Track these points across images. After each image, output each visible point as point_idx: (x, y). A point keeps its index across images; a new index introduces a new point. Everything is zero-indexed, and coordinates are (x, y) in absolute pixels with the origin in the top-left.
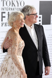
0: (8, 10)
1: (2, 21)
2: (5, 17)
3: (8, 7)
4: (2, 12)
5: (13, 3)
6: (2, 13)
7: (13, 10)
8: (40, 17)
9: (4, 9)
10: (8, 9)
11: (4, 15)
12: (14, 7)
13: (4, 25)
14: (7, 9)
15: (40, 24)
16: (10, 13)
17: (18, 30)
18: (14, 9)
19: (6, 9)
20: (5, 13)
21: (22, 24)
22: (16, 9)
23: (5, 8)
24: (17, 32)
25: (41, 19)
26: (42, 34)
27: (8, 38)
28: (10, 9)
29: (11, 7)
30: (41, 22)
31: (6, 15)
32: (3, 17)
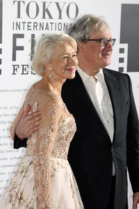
0: (32, 28)
1: (14, 59)
2: (21, 48)
3: (33, 21)
4: (14, 35)
5: (46, 10)
6: (16, 36)
7: (47, 28)
8: (122, 51)
9: (22, 25)
10: (32, 25)
11: (19, 42)
12: (47, 20)
13: (20, 70)
14: (30, 24)
15: (121, 69)
16: (37, 38)
17: (60, 86)
18: (50, 25)
19: (26, 25)
20: (22, 36)
21: (71, 70)
22: (54, 25)
23: (24, 23)
24: (56, 91)
25: (125, 56)
26: (127, 98)
27: (30, 107)
28: (38, 27)
29: (39, 19)
30: (125, 65)
31: (25, 42)
32: (16, 48)
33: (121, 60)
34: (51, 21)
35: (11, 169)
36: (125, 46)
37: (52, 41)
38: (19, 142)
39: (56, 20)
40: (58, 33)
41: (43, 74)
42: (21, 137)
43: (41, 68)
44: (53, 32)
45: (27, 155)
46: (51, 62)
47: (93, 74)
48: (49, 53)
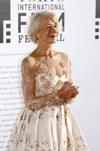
0: (32, 8)
1: (19, 31)
2: (25, 23)
3: (32, 3)
4: (19, 14)
6: (20, 15)
7: (43, 8)
9: (24, 6)
10: (32, 6)
11: (23, 19)
12: (43, 2)
13: (24, 39)
14: (30, 6)
18: (45, 6)
19: (27, 6)
20: (25, 14)
28: (36, 8)
29: (37, 2)
32: (21, 23)
34: (46, 3)
39: (49, 2)
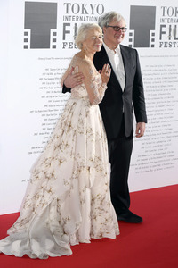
1: (64, 39)
2: (69, 32)
3: (76, 15)
5: (84, 9)
6: (65, 25)
7: (85, 20)
8: (131, 34)
9: (69, 18)
10: (75, 18)
11: (67, 28)
12: (85, 15)
13: (68, 46)
15: (130, 45)
16: (78, 26)
18: (86, 18)
19: (71, 18)
20: (69, 25)
21: (98, 46)
22: (89, 18)
23: (70, 16)
24: (90, 59)
25: (133, 37)
27: (73, 68)
28: (79, 19)
29: (80, 14)
30: (132, 43)
31: (71, 29)
32: (65, 32)
33: (130, 40)
34: (87, 15)
35: (62, 108)
36: (133, 32)
37: (86, 28)
38: (66, 89)
39: (90, 15)
40: (91, 22)
41: (81, 48)
42: (67, 86)
43: (80, 44)
44: (88, 22)
45: (71, 98)
46: (85, 40)
47: (114, 49)
48: (84, 35)
